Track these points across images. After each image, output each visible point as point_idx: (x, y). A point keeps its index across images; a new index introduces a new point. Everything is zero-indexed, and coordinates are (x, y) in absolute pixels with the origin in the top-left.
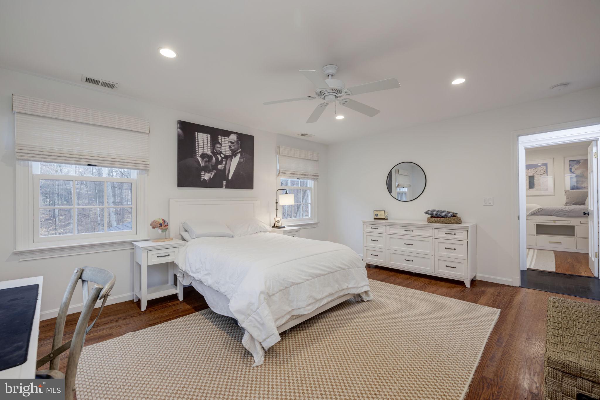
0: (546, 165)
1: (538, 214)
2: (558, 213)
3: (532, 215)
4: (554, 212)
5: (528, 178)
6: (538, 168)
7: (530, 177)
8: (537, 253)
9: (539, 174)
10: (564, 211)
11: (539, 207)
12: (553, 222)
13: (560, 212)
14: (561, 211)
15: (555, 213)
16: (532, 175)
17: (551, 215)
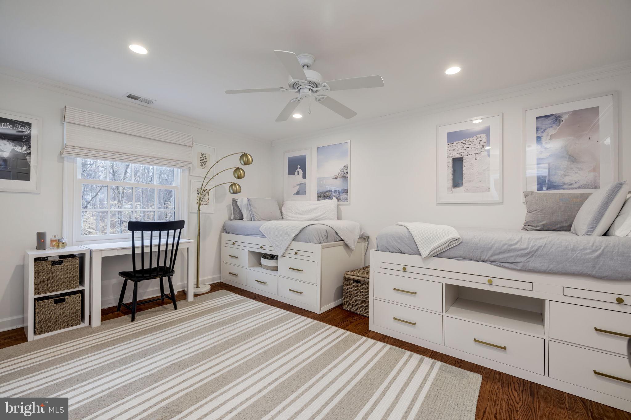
0: (487, 131)
1: (451, 253)
2: (501, 256)
3: (437, 256)
4: (491, 252)
5: (451, 163)
6: (471, 139)
7: (454, 160)
8: (441, 369)
9: (473, 152)
10: (515, 250)
11: (453, 233)
12: (486, 280)
13: (504, 252)
14: (510, 251)
15: (491, 256)
16: (459, 156)
17: (483, 261)
